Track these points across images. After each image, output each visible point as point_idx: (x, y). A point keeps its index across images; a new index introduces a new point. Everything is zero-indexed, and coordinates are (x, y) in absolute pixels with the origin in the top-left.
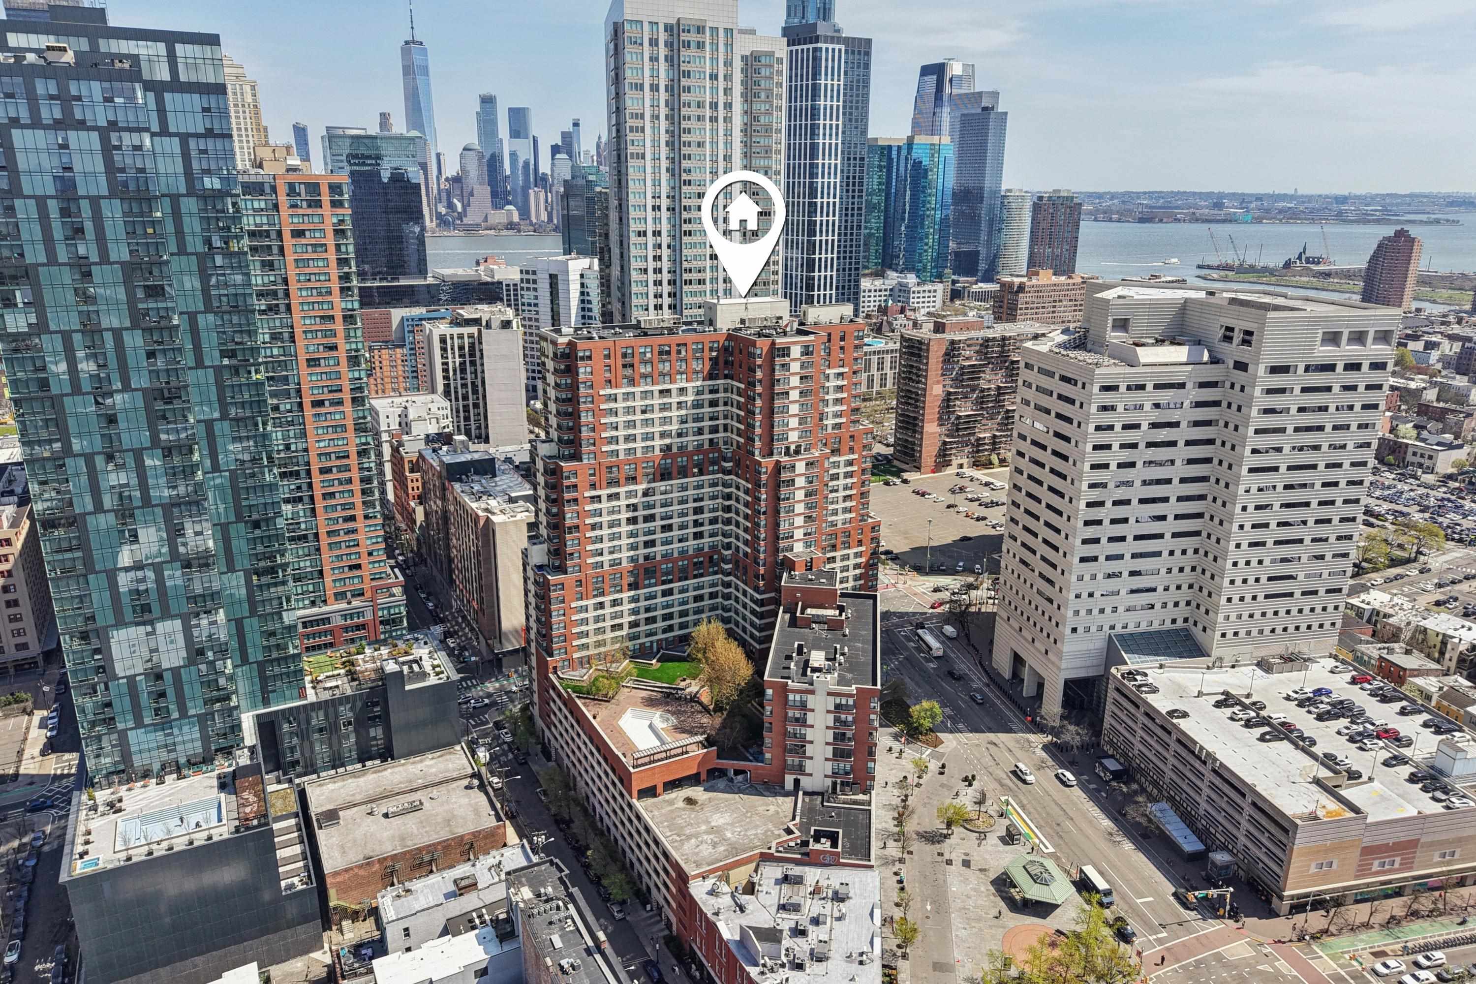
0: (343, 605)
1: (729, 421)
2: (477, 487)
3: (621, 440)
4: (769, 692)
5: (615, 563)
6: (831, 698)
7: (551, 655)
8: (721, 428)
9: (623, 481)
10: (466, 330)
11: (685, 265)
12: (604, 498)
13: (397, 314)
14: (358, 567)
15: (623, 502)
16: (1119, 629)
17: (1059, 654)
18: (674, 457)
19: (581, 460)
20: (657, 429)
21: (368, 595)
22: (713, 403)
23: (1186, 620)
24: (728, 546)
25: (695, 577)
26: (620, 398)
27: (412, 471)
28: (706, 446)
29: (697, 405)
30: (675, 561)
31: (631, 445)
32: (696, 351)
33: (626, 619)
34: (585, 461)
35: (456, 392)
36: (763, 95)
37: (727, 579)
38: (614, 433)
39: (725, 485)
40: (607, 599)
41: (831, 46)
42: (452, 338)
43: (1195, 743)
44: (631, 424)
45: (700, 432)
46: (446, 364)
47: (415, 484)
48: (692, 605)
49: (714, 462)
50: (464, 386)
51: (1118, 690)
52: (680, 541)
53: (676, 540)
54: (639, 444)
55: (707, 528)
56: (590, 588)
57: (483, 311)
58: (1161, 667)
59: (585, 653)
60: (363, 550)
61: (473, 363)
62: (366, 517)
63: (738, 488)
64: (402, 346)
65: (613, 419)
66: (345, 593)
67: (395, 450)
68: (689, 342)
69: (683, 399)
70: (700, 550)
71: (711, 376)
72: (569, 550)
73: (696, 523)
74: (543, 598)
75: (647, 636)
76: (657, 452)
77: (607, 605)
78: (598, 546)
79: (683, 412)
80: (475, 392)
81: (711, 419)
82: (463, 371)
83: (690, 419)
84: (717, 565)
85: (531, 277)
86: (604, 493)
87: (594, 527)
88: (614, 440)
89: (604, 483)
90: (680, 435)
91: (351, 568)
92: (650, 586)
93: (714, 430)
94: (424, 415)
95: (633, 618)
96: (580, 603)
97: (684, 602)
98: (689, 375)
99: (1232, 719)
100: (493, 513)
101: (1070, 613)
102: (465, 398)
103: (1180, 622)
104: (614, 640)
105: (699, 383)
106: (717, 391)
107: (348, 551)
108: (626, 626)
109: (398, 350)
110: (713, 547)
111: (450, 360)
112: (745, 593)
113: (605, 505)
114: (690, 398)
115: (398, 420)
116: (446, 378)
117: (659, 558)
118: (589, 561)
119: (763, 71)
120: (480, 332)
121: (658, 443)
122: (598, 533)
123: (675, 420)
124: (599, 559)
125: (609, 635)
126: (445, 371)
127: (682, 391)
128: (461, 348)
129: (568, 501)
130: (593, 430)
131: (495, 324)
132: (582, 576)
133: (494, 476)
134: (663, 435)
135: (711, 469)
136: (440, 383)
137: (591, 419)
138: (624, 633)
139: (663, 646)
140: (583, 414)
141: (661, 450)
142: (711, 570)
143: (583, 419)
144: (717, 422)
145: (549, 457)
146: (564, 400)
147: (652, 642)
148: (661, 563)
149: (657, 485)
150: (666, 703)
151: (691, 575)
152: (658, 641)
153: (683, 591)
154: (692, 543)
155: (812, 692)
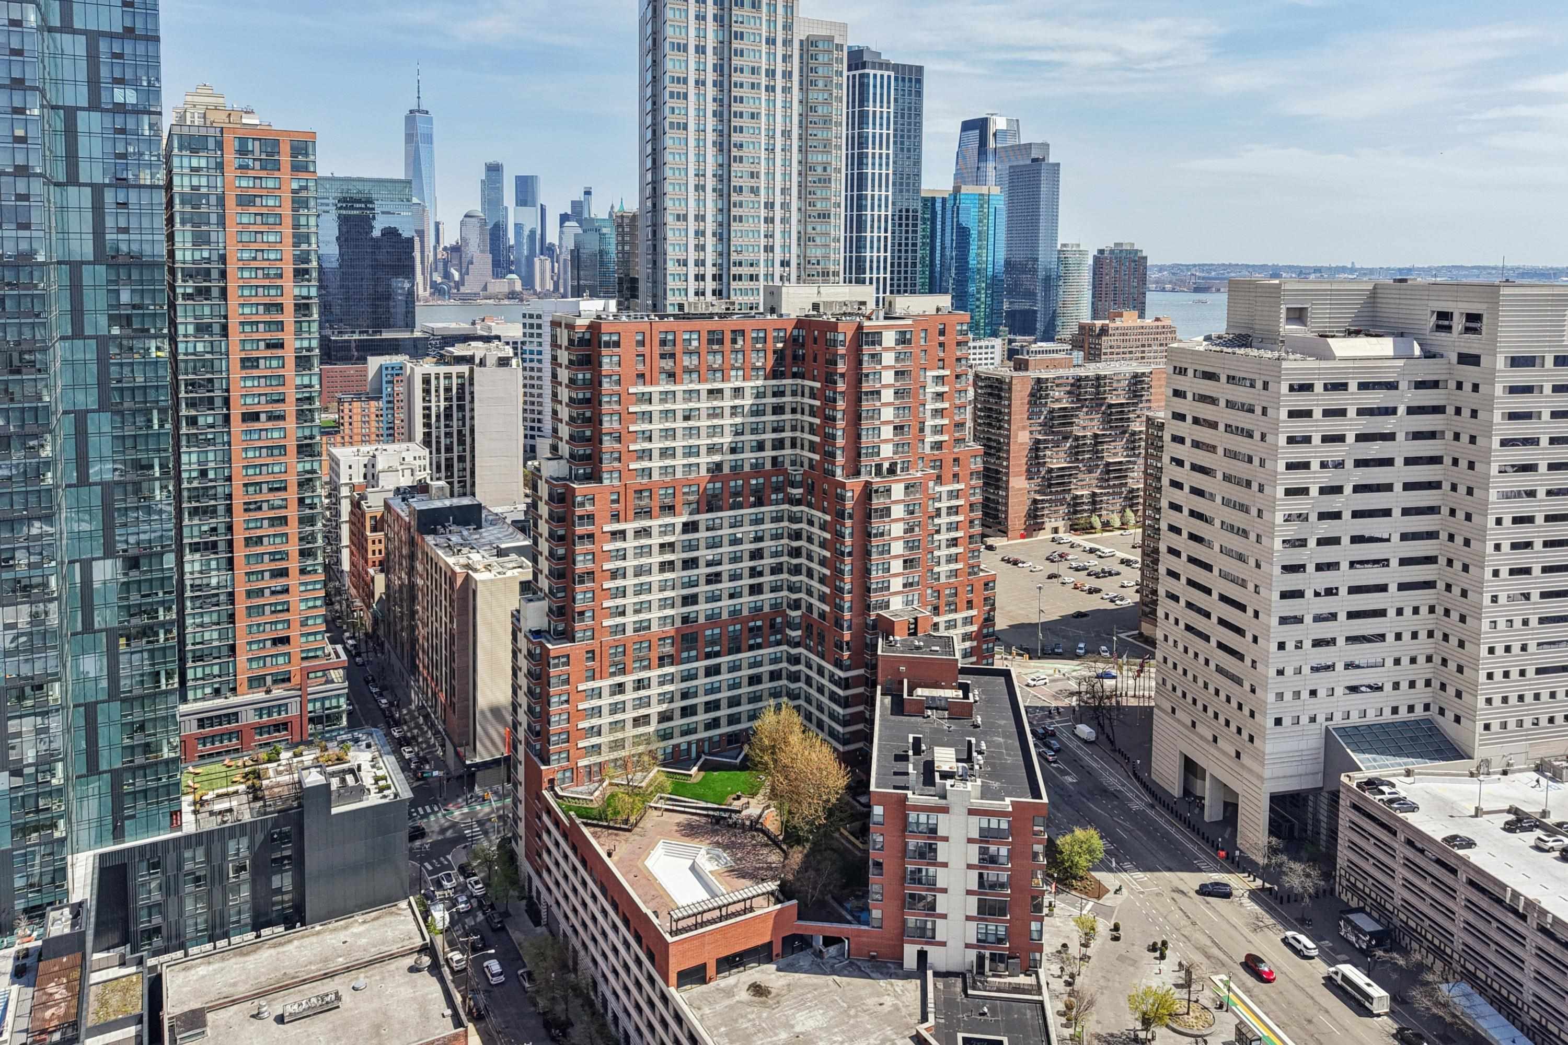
1: (798, 434)
2: (455, 539)
3: (656, 454)
4: (878, 810)
5: (641, 627)
6: (974, 819)
7: (546, 762)
8: (788, 443)
9: (656, 511)
10: (455, 369)
12: (630, 535)
13: (374, 363)
14: (286, 640)
15: (656, 541)
16: (1338, 720)
17: (1260, 757)
18: (725, 480)
19: (600, 480)
20: (704, 441)
21: (296, 680)
22: (778, 410)
23: (1427, 707)
24: (797, 605)
25: (751, 648)
26: (656, 398)
27: (374, 530)
28: (768, 466)
29: (757, 412)
30: (723, 625)
31: (669, 462)
32: (756, 340)
33: (655, 710)
34: (606, 482)
35: (438, 443)
36: (821, 84)
37: (794, 652)
38: (647, 445)
39: (792, 519)
40: (628, 679)
41: (879, 73)
42: (437, 378)
44: (670, 434)
45: (760, 446)
46: (429, 408)
47: (377, 546)
48: (745, 690)
49: (777, 490)
50: (448, 435)
51: (1355, 807)
52: (732, 596)
53: (725, 595)
54: (679, 461)
55: (769, 579)
56: (606, 663)
57: (477, 349)
58: (1408, 773)
59: (595, 759)
60: (295, 617)
61: (461, 408)
63: (811, 523)
64: (378, 399)
65: (646, 426)
66: (264, 677)
67: (356, 505)
68: (748, 330)
69: (738, 402)
70: (757, 610)
71: (775, 374)
72: (578, 607)
73: (754, 572)
74: (538, 677)
75: (684, 733)
76: (703, 472)
77: (629, 687)
78: (620, 601)
79: (738, 420)
80: (461, 442)
81: (775, 430)
82: (448, 416)
83: (747, 429)
84: (781, 631)
85: (535, 321)
86: (630, 526)
87: (614, 574)
88: (646, 454)
89: (631, 514)
90: (733, 450)
91: (276, 641)
92: (689, 660)
93: (779, 444)
94: (396, 464)
95: (664, 707)
96: (591, 685)
97: (735, 686)
98: (746, 372)
99: (1537, 848)
100: (476, 570)
101: (1271, 697)
102: (449, 449)
103: (1419, 709)
104: (637, 738)
105: (760, 382)
106: (782, 394)
107: (274, 618)
108: (654, 720)
109: (373, 404)
110: (776, 606)
111: (433, 404)
112: (821, 672)
113: (630, 544)
114: (748, 401)
115: (363, 470)
116: (427, 425)
117: (702, 620)
118: (606, 623)
119: (820, 58)
120: (472, 371)
121: (704, 460)
122: (620, 583)
123: (727, 430)
124: (619, 620)
125: (631, 732)
126: (427, 416)
127: (738, 392)
128: (448, 390)
129: (581, 537)
130: (619, 440)
131: (492, 361)
132: (594, 645)
133: (479, 527)
134: (711, 449)
135: (774, 497)
136: (419, 431)
137: (616, 425)
138: (651, 728)
139: (706, 749)
140: (606, 419)
141: (708, 470)
142: (772, 638)
143: (606, 425)
144: (783, 435)
145: (557, 479)
146: (581, 401)
147: (689, 743)
148: (704, 627)
149: (702, 517)
150: (715, 832)
151: (744, 646)
152: (698, 741)
153: (734, 668)
154: (746, 600)
155: (944, 810)
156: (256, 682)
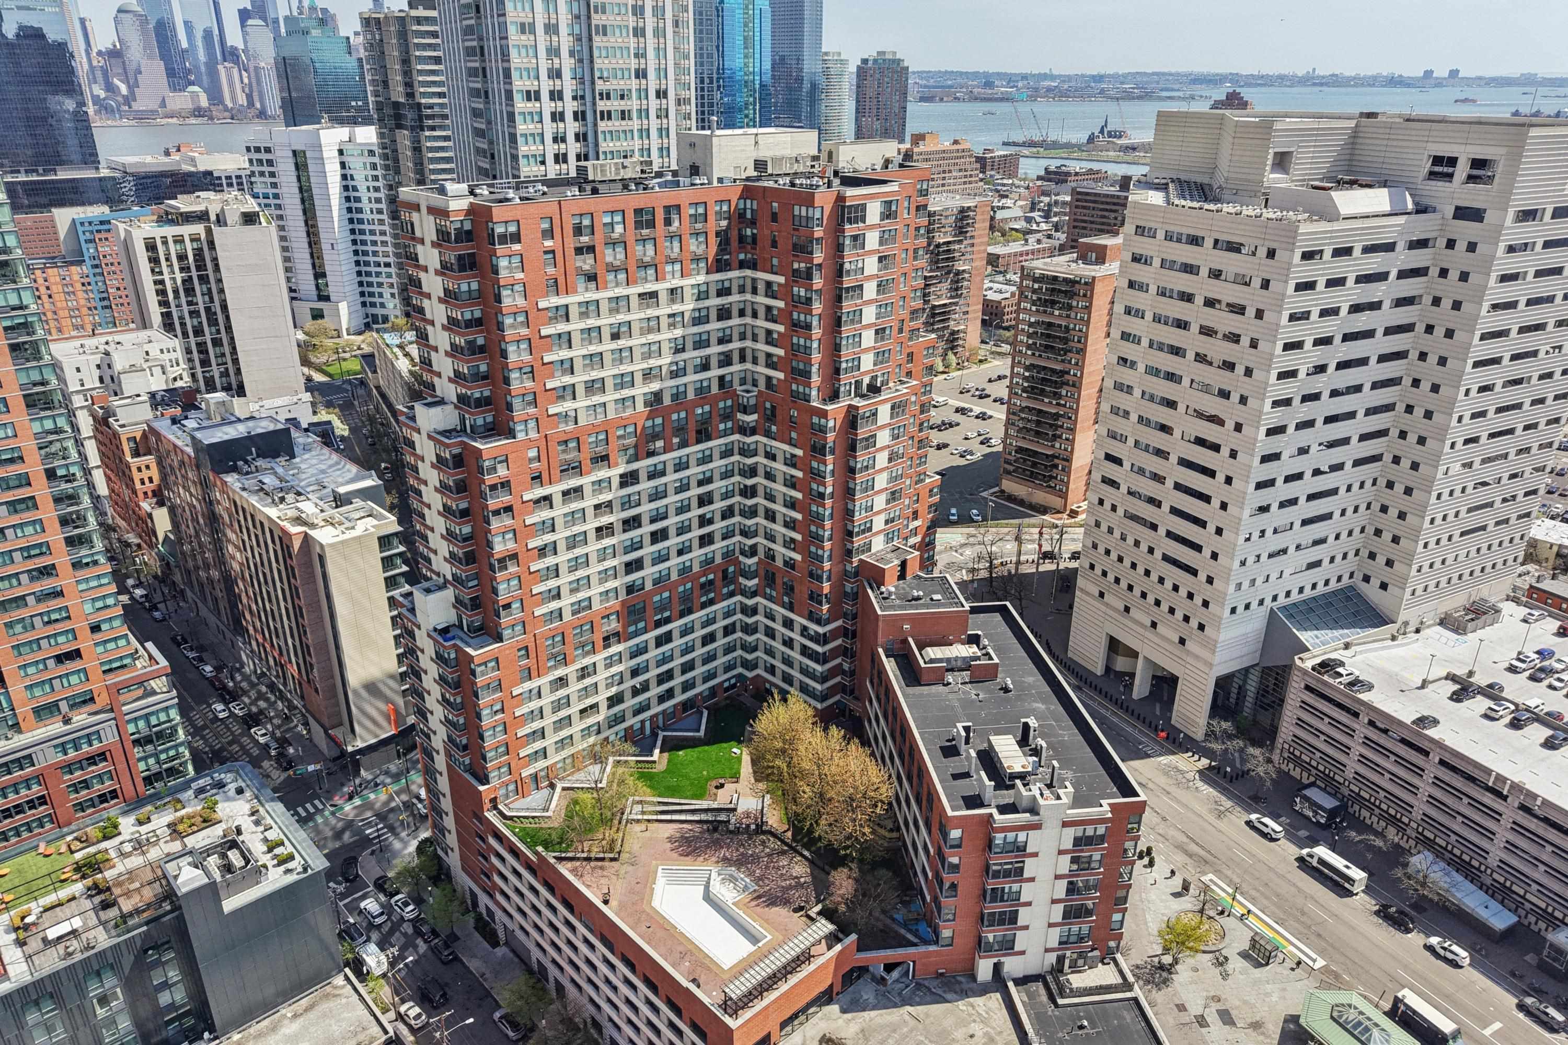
0: (55, 727)
1: (748, 343)
2: (270, 481)
3: (580, 390)
4: (955, 834)
5: (578, 608)
6: (1069, 830)
7: (484, 780)
8: (736, 357)
9: (586, 465)
10: (187, 230)
11: (600, 86)
12: (557, 499)
13: (64, 217)
14: (75, 654)
15: (589, 502)
16: (1281, 600)
17: (1210, 645)
18: (666, 412)
19: (511, 434)
20: (639, 366)
21: (102, 700)
22: (724, 313)
24: (753, 551)
25: (704, 606)
26: (574, 312)
27: (136, 453)
28: (715, 389)
29: (700, 318)
30: (672, 588)
31: (597, 399)
32: (697, 218)
33: (601, 698)
34: (521, 436)
35: (183, 325)
37: (750, 602)
38: (568, 380)
39: (745, 452)
40: (570, 670)
42: (165, 243)
43: (1488, 772)
44: (596, 359)
45: (705, 366)
46: (162, 282)
47: (145, 474)
49: (727, 416)
50: (194, 314)
51: (1311, 689)
52: (680, 553)
53: (673, 553)
54: (611, 396)
55: (719, 525)
56: (543, 657)
57: (208, 201)
58: (1347, 646)
59: (541, 764)
60: (81, 626)
61: (204, 279)
62: (77, 565)
63: (770, 456)
64: (81, 263)
65: (565, 354)
66: (55, 705)
67: (101, 422)
69: (677, 308)
70: (708, 562)
71: (720, 265)
72: (503, 598)
73: (704, 521)
74: (457, 685)
75: (636, 713)
76: (640, 407)
77: (572, 678)
78: (552, 583)
79: (678, 332)
80: (213, 322)
81: (721, 341)
82: (190, 291)
83: (688, 345)
84: (734, 581)
85: (264, 156)
86: (555, 490)
87: (542, 551)
88: (570, 392)
89: (556, 473)
90: (674, 375)
91: (60, 659)
92: (636, 634)
93: (726, 360)
94: (139, 361)
95: (614, 690)
96: (528, 685)
97: (688, 650)
98: (685, 264)
99: (1489, 717)
100: (313, 526)
102: (198, 332)
104: (587, 732)
105: (701, 278)
106: (728, 292)
107: (50, 630)
108: (603, 706)
109: (74, 269)
110: (728, 554)
111: (166, 277)
112: (788, 625)
113: (559, 510)
114: (688, 306)
115: (96, 373)
116: (164, 303)
117: (649, 586)
118: (539, 611)
120: (209, 231)
121: (641, 390)
122: (550, 561)
123: (665, 347)
124: (554, 605)
125: (578, 726)
126: (162, 293)
127: (675, 293)
128: (182, 257)
129: (497, 513)
130: (531, 376)
131: (233, 217)
132: (529, 639)
133: (293, 456)
134: (648, 375)
135: (722, 426)
136: (155, 312)
137: (526, 357)
138: (601, 717)
139: (661, 724)
140: (511, 348)
141: (646, 404)
142: (725, 590)
143: (513, 358)
144: (730, 346)
145: (447, 433)
146: (469, 324)
147: (643, 722)
148: (652, 593)
149: (641, 464)
150: (717, 845)
151: (696, 604)
152: (652, 717)
153: (685, 632)
154: (698, 553)
155: (1037, 827)
156: (44, 712)
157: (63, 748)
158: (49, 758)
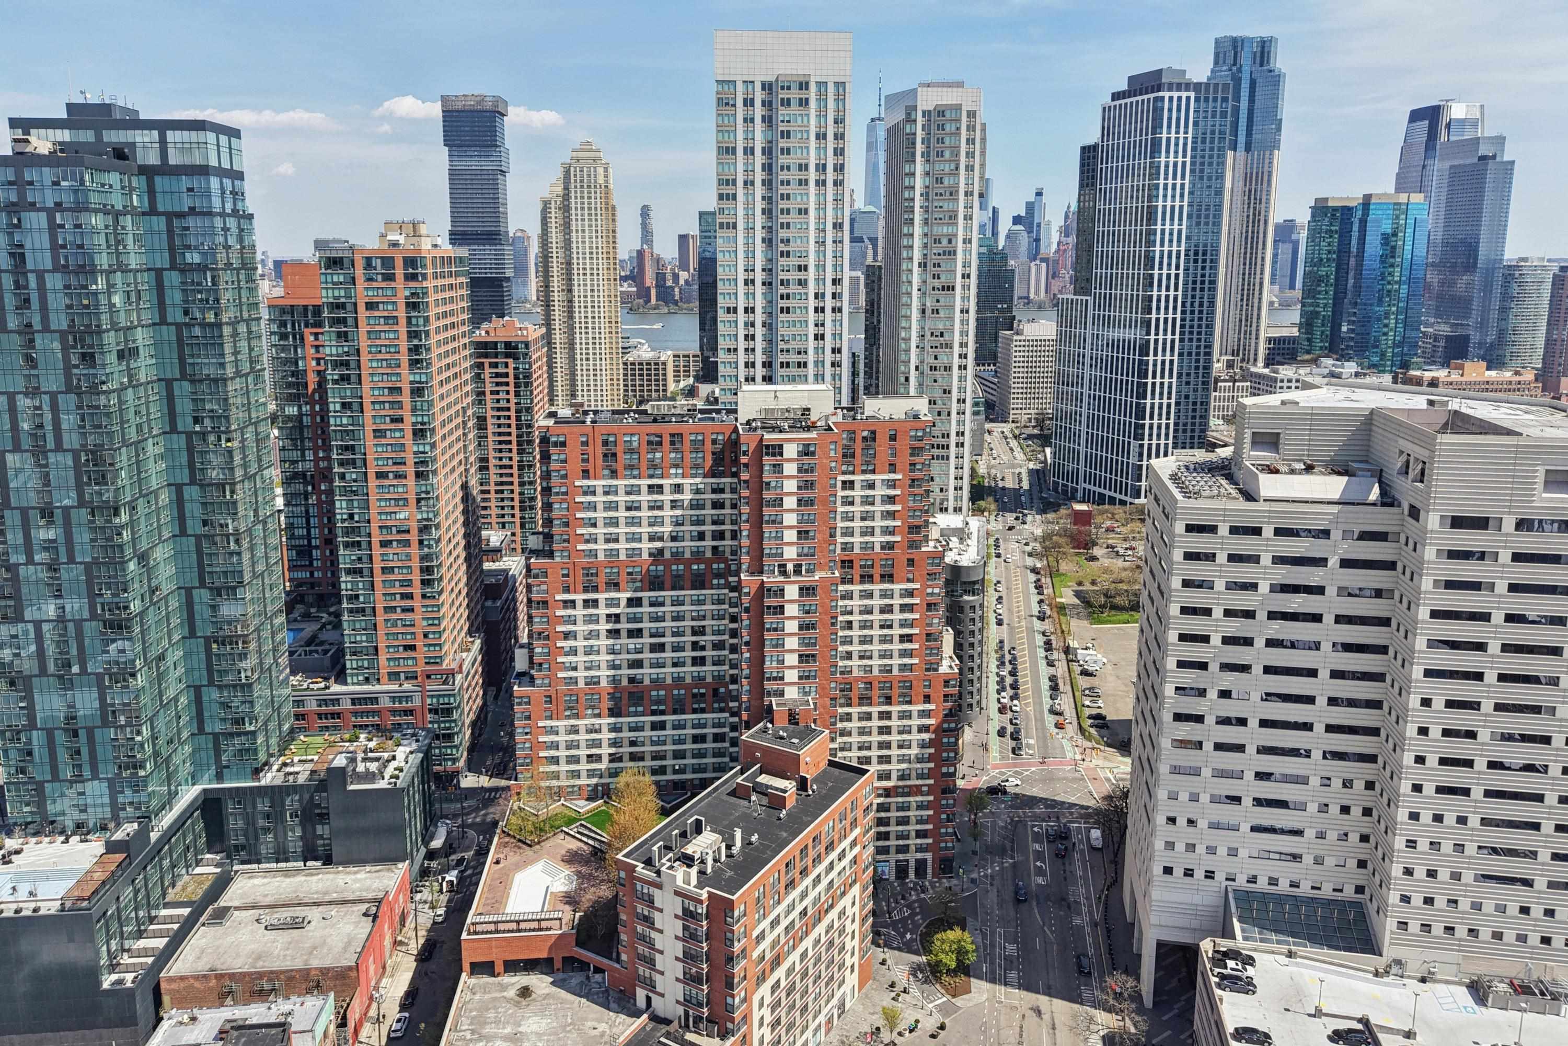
0: (395, 687)
3: (600, 538)
5: (592, 682)
6: (679, 900)
8: (728, 535)
9: (602, 586)
12: (579, 604)
14: (412, 648)
15: (602, 611)
18: (667, 564)
19: (554, 557)
20: (646, 530)
22: (717, 505)
25: (695, 711)
26: (599, 490)
28: (709, 554)
29: (696, 505)
30: (664, 687)
31: (612, 546)
32: (695, 442)
33: (606, 751)
34: (558, 559)
38: (592, 530)
40: (582, 723)
44: (613, 522)
45: (701, 536)
48: (689, 746)
49: (718, 575)
52: (675, 665)
53: (669, 663)
54: (623, 546)
55: (709, 653)
56: (561, 708)
58: (1290, 955)
60: (419, 631)
62: (424, 596)
65: (591, 515)
66: (398, 674)
68: (686, 433)
69: (677, 497)
70: (699, 680)
71: (714, 473)
72: (537, 659)
73: (695, 646)
76: (645, 556)
77: (582, 729)
78: (572, 659)
79: (679, 512)
81: (715, 523)
83: (687, 522)
84: (722, 700)
86: (578, 598)
87: (567, 636)
88: (592, 538)
89: (580, 587)
90: (674, 539)
91: (408, 648)
92: (636, 714)
93: (720, 536)
95: (614, 750)
96: (549, 723)
97: (679, 741)
98: (686, 470)
104: (591, 774)
105: (698, 480)
106: (722, 491)
107: (404, 630)
108: (605, 759)
110: (719, 678)
113: (580, 612)
114: (687, 496)
117: (647, 682)
118: (560, 675)
121: (646, 546)
122: (571, 643)
123: (668, 521)
124: (572, 674)
125: (584, 766)
127: (678, 488)
129: (537, 603)
130: (567, 524)
132: (551, 691)
134: (653, 537)
135: (715, 582)
137: (565, 513)
138: (604, 765)
140: (555, 506)
141: (651, 555)
142: (715, 706)
143: (558, 511)
144: (723, 527)
148: (649, 689)
149: (645, 595)
150: (586, 863)
151: (688, 707)
153: (678, 726)
154: (689, 669)
155: (659, 886)
156: (394, 676)
157: (393, 699)
158: (385, 703)
